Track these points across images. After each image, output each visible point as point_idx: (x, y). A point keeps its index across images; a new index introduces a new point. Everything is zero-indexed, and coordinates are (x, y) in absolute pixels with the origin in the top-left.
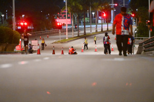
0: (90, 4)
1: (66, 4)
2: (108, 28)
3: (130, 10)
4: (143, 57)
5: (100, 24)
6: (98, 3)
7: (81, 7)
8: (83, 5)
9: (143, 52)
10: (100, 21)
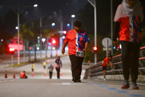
0: (41, 31)
8: (34, 32)
9: (89, 77)
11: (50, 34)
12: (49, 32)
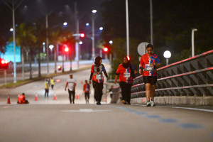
0: (47, 34)
1: (14, 34)
2: (71, 68)
3: (102, 42)
4: (118, 107)
5: (60, 62)
6: (57, 33)
7: (34, 39)
8: (37, 36)
9: (119, 101)
10: (60, 58)
11: (60, 38)
12: (59, 35)
